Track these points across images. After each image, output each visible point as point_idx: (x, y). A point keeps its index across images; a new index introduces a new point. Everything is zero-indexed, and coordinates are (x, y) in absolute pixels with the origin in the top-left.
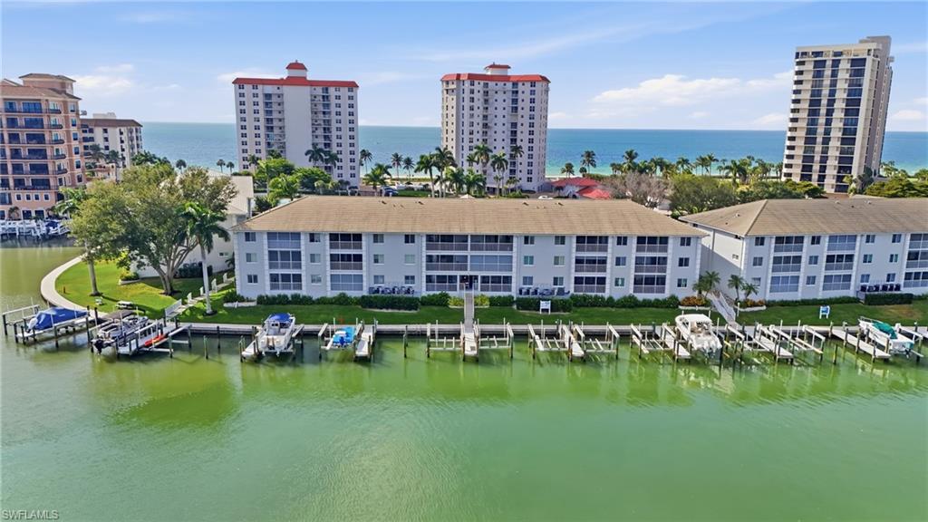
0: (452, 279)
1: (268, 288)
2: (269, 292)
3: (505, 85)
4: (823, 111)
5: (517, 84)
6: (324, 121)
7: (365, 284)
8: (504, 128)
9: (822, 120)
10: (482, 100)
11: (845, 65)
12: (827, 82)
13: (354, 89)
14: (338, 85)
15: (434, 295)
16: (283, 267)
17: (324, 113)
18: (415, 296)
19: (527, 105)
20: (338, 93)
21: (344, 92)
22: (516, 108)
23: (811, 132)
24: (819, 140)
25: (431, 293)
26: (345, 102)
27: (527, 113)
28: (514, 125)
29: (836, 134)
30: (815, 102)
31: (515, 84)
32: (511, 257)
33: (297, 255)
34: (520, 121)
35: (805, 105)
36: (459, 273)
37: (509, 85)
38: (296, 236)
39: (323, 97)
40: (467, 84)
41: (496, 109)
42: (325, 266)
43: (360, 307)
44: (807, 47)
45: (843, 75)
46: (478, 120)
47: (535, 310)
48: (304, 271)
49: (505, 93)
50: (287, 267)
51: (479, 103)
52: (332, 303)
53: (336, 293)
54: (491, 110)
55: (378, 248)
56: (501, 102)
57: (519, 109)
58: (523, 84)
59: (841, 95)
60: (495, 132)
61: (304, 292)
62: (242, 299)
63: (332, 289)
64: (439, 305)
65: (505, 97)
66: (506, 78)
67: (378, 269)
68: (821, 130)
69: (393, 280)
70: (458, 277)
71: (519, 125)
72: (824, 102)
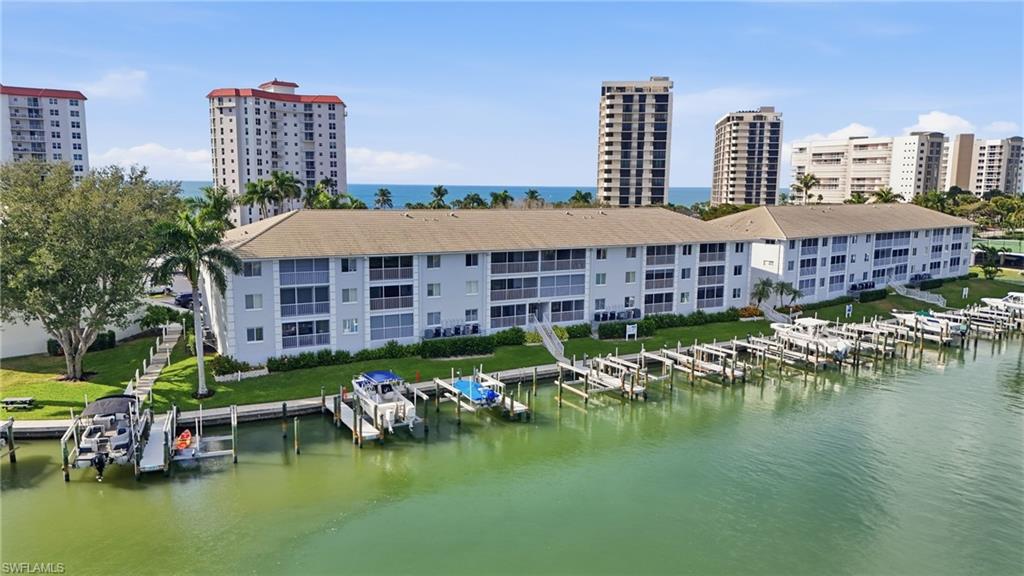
0: (521, 308)
1: (279, 345)
2: (279, 352)
3: (295, 106)
4: (635, 144)
5: (310, 106)
6: (33, 144)
7: (416, 326)
8: (297, 158)
9: (634, 153)
10: (269, 123)
11: (650, 101)
12: (636, 116)
13: (80, 102)
14: (55, 95)
15: (504, 332)
16: (302, 311)
17: (32, 133)
18: (483, 335)
19: (326, 131)
20: (54, 107)
21: (64, 106)
22: (311, 135)
23: (625, 164)
24: (633, 172)
25: (501, 329)
26: (65, 118)
27: (326, 140)
28: (310, 154)
29: (648, 166)
30: (626, 136)
31: (308, 106)
32: (583, 276)
33: (323, 293)
34: (317, 150)
35: (618, 139)
36: (527, 301)
37: (300, 108)
38: (323, 263)
39: (30, 111)
40: (251, 102)
41: (286, 134)
42: (363, 304)
43: (419, 357)
44: (612, 82)
45: (650, 110)
46: (266, 147)
47: (620, 337)
48: (333, 317)
49: (295, 116)
50: (309, 311)
51: (265, 126)
52: (380, 358)
53: (381, 343)
54: (280, 135)
55: (434, 275)
56: (292, 128)
57: (316, 136)
58: (319, 106)
59: (649, 129)
60: (287, 163)
61: (334, 346)
62: (245, 367)
63: (372, 339)
64: (513, 344)
65: (295, 120)
66: (297, 99)
67: (434, 304)
68: (634, 162)
69: (452, 317)
70: (527, 307)
71: (317, 155)
72: (635, 135)
